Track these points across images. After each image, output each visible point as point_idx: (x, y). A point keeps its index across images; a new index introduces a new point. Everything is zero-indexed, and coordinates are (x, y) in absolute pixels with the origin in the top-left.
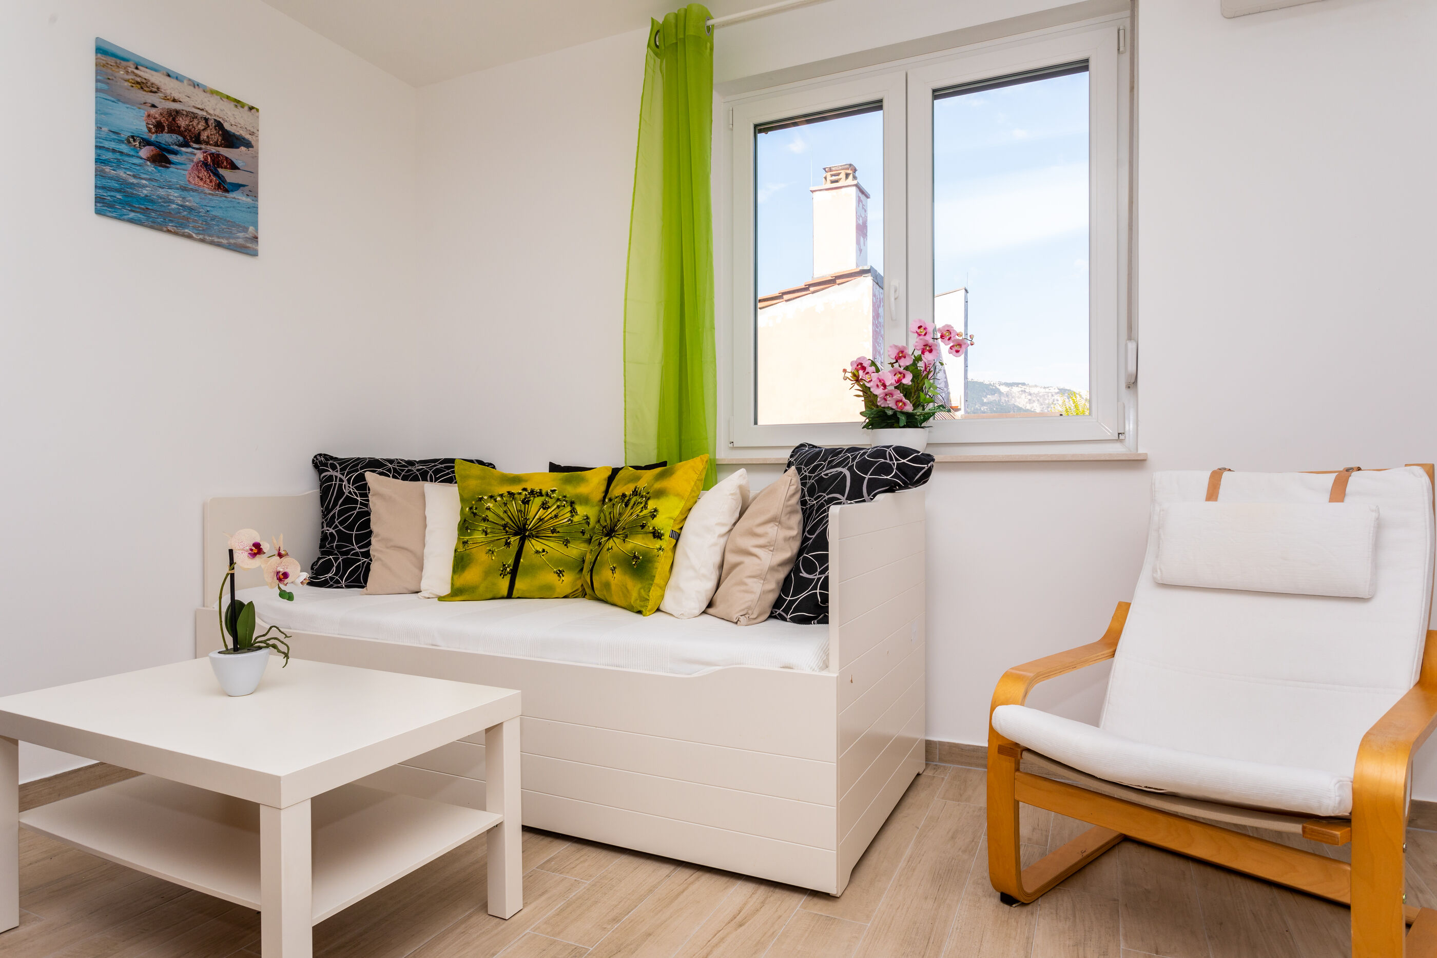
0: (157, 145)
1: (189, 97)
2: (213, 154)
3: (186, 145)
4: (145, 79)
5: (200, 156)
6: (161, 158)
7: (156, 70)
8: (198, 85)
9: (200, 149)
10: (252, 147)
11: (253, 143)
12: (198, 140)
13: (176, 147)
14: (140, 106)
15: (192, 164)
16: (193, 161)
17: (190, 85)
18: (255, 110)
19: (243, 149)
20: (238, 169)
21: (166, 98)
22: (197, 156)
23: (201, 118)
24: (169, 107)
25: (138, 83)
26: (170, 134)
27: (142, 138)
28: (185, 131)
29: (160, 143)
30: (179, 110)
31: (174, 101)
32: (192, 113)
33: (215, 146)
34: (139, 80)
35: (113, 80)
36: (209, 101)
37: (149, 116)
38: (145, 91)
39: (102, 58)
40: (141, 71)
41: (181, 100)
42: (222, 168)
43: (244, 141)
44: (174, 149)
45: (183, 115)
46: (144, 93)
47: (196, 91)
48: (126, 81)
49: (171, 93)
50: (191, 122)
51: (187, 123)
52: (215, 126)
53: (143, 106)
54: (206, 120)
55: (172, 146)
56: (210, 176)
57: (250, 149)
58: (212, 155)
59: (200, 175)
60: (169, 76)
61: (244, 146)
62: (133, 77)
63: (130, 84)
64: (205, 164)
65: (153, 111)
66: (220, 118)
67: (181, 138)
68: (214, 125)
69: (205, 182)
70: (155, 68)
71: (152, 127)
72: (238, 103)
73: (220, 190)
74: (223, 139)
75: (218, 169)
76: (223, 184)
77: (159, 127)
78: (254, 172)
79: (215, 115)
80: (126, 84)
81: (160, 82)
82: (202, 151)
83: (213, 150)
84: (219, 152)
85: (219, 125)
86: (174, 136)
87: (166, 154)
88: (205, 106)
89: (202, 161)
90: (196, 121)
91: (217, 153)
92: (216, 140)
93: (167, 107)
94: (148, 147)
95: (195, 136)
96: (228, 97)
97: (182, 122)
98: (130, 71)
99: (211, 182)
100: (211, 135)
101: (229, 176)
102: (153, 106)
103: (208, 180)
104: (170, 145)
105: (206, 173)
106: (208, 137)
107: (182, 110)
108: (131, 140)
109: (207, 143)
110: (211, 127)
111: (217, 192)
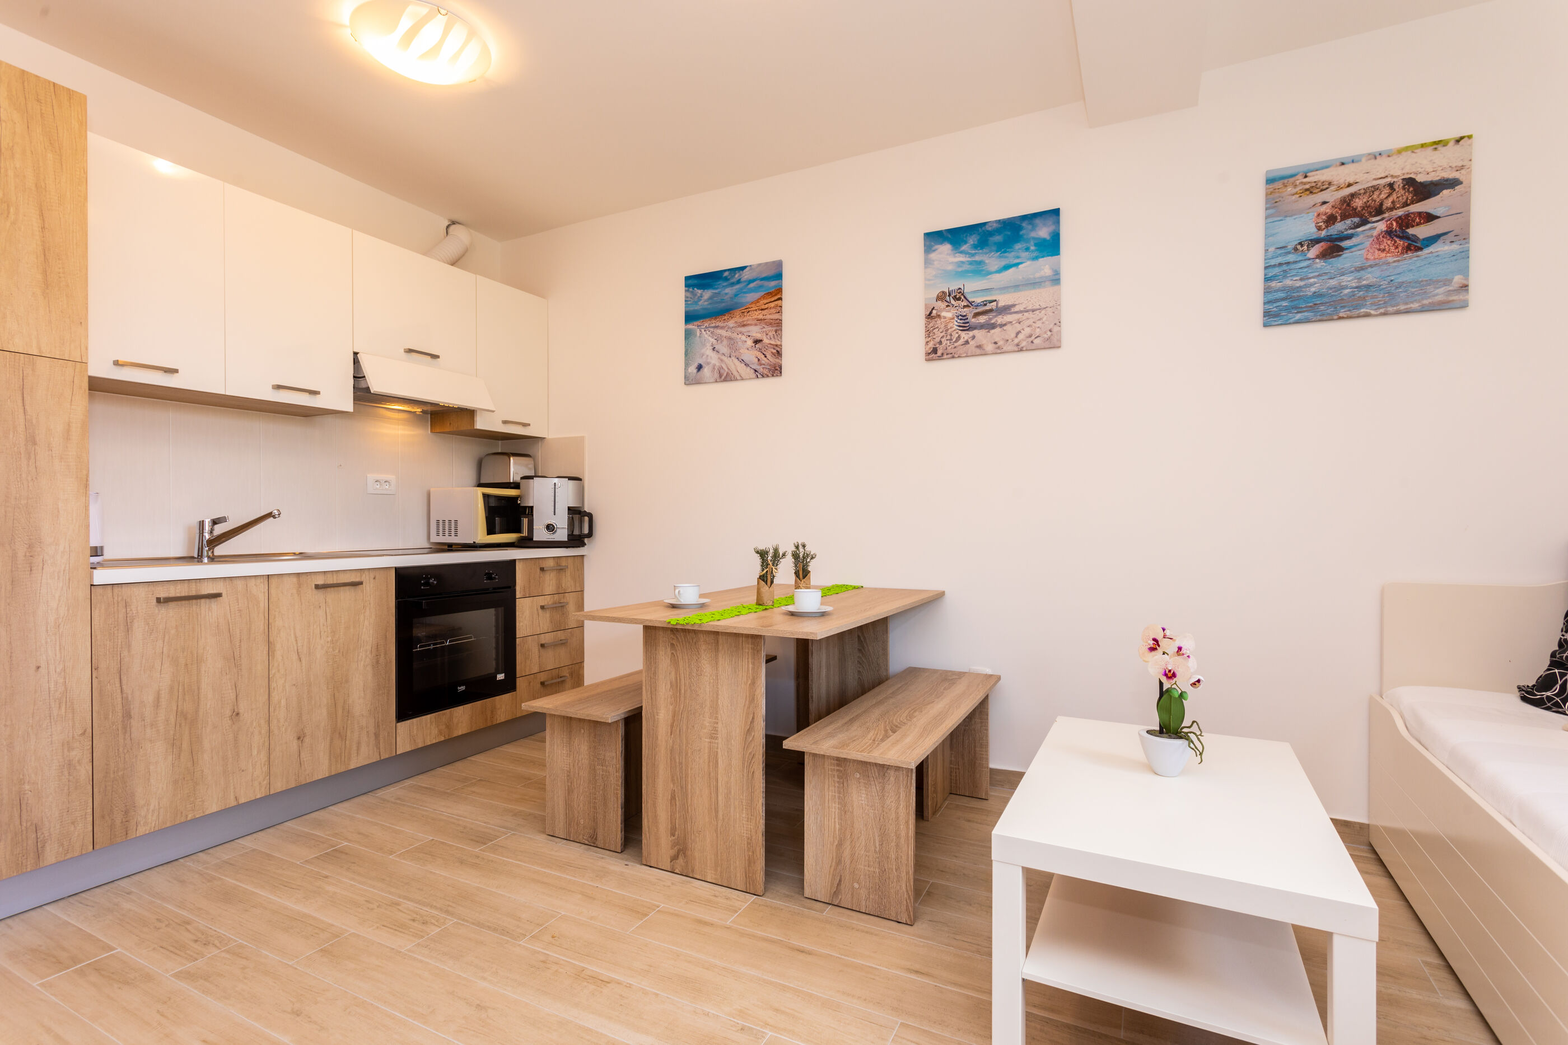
0: (1329, 239)
1: (1368, 173)
2: (1400, 217)
3: (1364, 222)
4: (1315, 182)
5: (1382, 226)
6: (1333, 248)
7: (1327, 167)
8: (1380, 154)
9: (1382, 219)
10: (1461, 183)
11: (1462, 178)
12: (1379, 211)
13: (1350, 232)
14: (1308, 211)
15: (1371, 239)
16: (1372, 236)
17: (1370, 159)
18: (1466, 139)
19: (1445, 192)
20: (1438, 217)
21: (1339, 188)
22: (1377, 229)
23: (1384, 186)
24: (1342, 195)
25: (1307, 190)
26: (1343, 222)
27: (1309, 240)
28: (1362, 210)
29: (1331, 235)
30: (1355, 192)
31: (1350, 185)
32: (1372, 187)
33: (1403, 207)
34: (1307, 186)
35: (1280, 201)
36: (1395, 163)
37: (1319, 215)
38: (1315, 193)
39: (1271, 187)
40: (1310, 177)
41: (1357, 181)
42: (1413, 226)
43: (1448, 182)
44: (1347, 234)
45: (1360, 194)
46: (1314, 195)
47: (1379, 160)
48: (1293, 195)
49: (1345, 180)
50: (1371, 197)
51: (1365, 200)
52: (1404, 186)
53: (1313, 209)
54: (1391, 186)
55: (1345, 233)
56: (1395, 242)
57: (1456, 188)
58: (1400, 220)
59: (1382, 247)
60: (1343, 164)
61: (1446, 189)
62: (1301, 188)
63: (1298, 196)
64: (1389, 233)
65: (1324, 209)
66: (1411, 173)
67: (1356, 220)
68: (1402, 185)
69: (1388, 252)
70: (1325, 166)
71: (1320, 224)
72: (1437, 144)
73: (1409, 252)
74: (1415, 195)
75: (1408, 230)
76: (1414, 244)
77: (1331, 220)
78: (1463, 213)
79: (1404, 174)
80: (1294, 197)
81: (1332, 176)
82: (1384, 221)
83: (1400, 212)
84: (1408, 211)
85: (1410, 182)
86: (1348, 222)
87: (1338, 243)
88: (1389, 171)
89: (1384, 231)
90: (1377, 193)
91: (1407, 213)
92: (1404, 201)
93: (1339, 197)
94: (1317, 246)
95: (1376, 209)
96: (1423, 146)
97: (1358, 203)
98: (1298, 184)
99: (1397, 248)
100: (1397, 197)
101: (1422, 231)
102: (1324, 203)
103: (1392, 248)
104: (1343, 232)
105: (1389, 242)
106: (1393, 202)
107: (1359, 190)
108: (1299, 247)
109: (1391, 209)
110: (1397, 190)
111: (1405, 256)
